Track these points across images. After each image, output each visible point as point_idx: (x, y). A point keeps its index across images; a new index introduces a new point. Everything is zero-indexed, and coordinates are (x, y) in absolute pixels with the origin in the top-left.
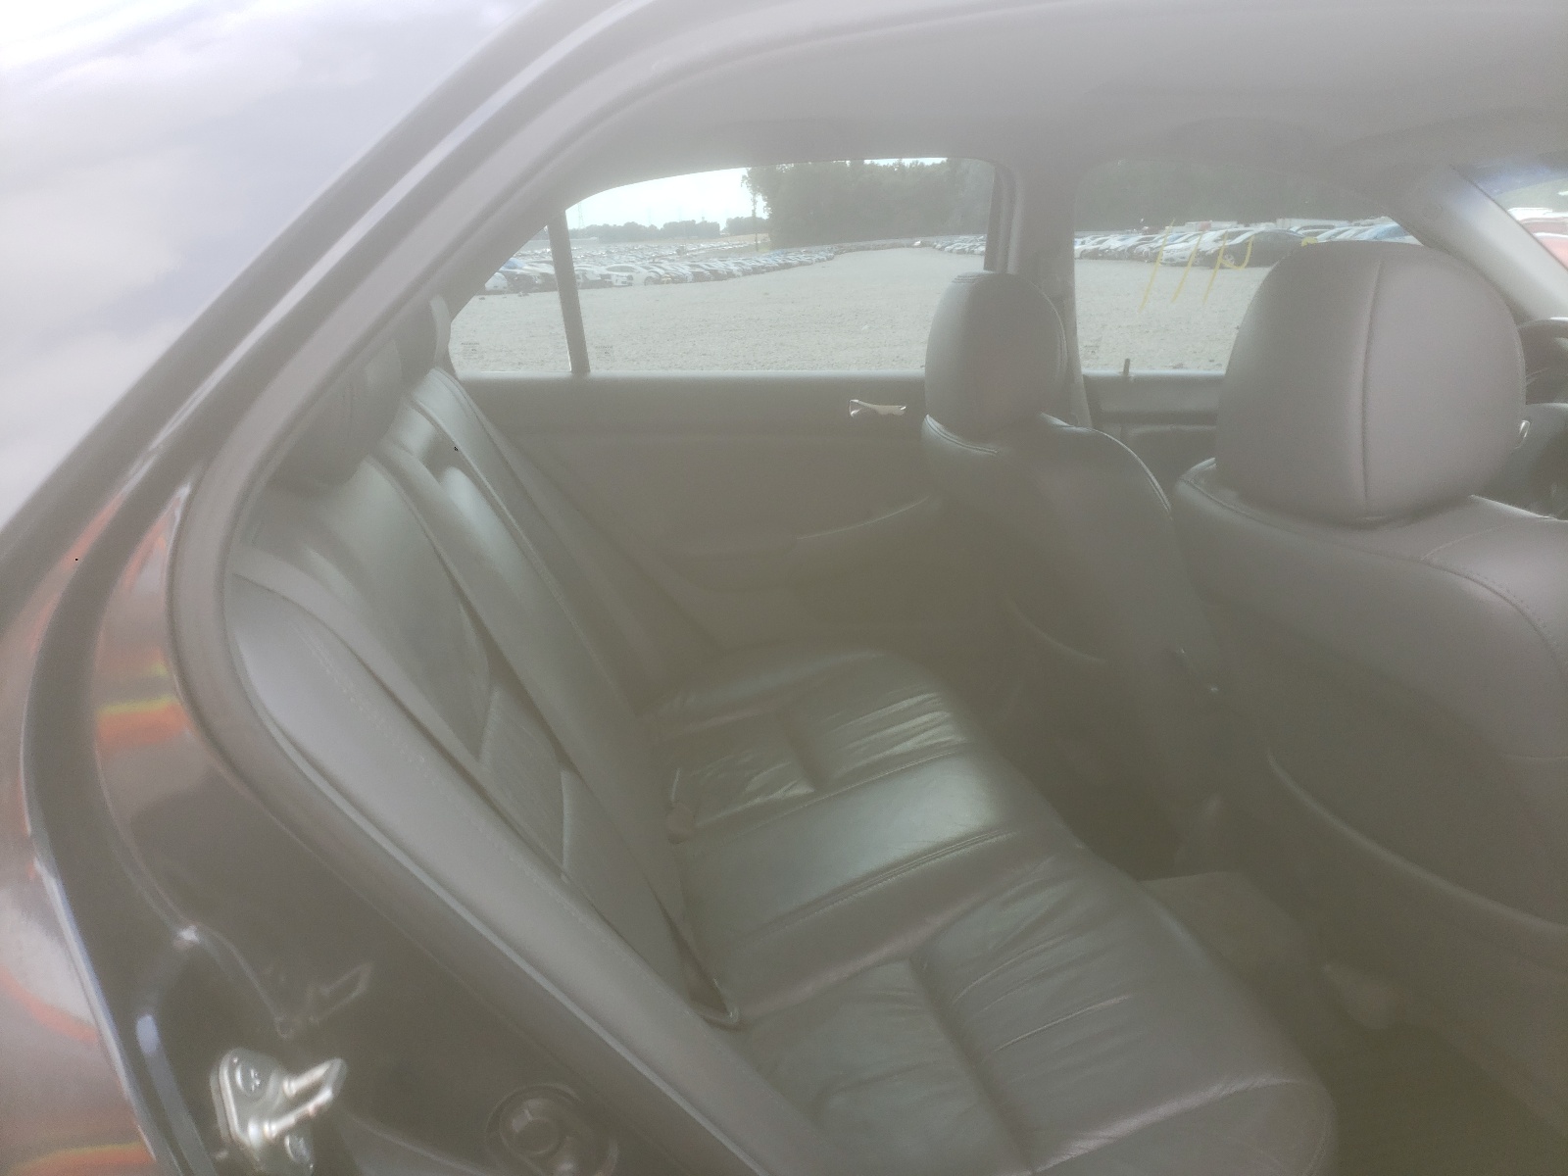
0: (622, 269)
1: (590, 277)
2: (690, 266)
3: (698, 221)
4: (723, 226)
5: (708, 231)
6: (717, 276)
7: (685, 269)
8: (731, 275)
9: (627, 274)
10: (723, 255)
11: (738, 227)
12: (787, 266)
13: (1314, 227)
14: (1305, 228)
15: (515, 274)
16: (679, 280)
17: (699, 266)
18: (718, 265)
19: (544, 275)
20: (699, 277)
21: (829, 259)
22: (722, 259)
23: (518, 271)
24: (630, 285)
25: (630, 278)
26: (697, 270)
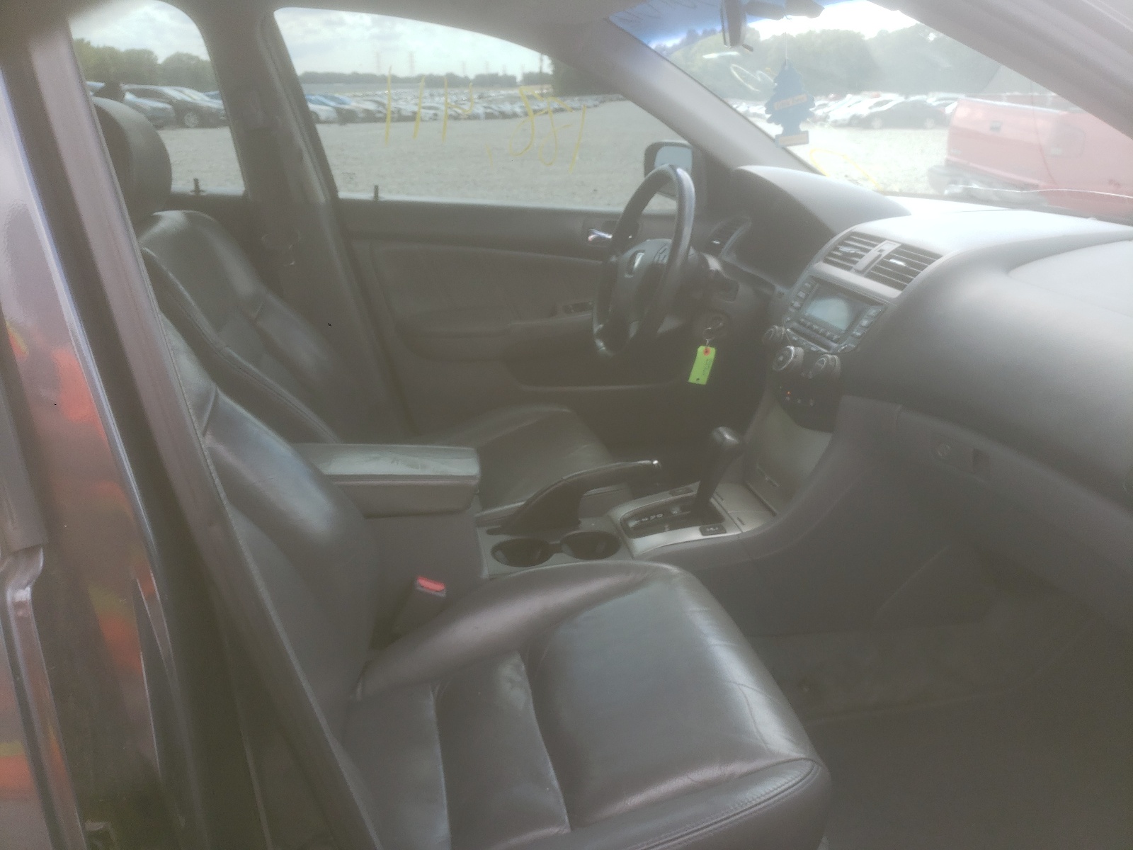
0: (430, 108)
1: (404, 113)
2: (485, 107)
3: (501, 74)
4: (519, 78)
5: (508, 81)
6: (504, 116)
7: (480, 110)
8: (515, 115)
9: (432, 112)
10: (513, 100)
11: (531, 79)
12: (562, 110)
13: (945, 99)
14: (939, 100)
15: (342, 109)
16: (474, 117)
17: (489, 108)
18: (507, 108)
19: (367, 111)
20: (489, 116)
21: (595, 106)
22: (512, 103)
23: (347, 107)
24: (435, 120)
25: (436, 115)
26: (489, 111)
